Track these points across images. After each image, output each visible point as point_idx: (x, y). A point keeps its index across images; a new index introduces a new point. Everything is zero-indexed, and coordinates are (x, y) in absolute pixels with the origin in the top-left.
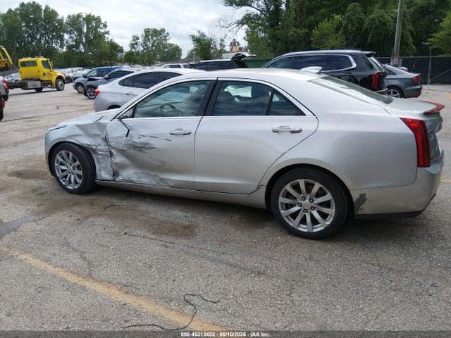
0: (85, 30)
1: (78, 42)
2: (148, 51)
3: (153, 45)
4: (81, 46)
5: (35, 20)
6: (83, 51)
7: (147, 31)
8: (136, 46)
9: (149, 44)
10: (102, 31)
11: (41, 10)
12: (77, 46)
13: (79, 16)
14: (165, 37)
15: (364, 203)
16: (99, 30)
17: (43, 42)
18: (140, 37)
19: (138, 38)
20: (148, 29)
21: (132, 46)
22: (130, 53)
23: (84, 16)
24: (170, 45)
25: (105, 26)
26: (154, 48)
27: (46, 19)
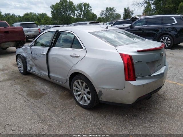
0: (83, 9)
1: (80, 14)
2: (107, 17)
3: (109, 14)
4: (81, 16)
5: (65, 6)
6: (82, 17)
7: (107, 9)
8: (102, 15)
9: (107, 14)
10: (89, 9)
11: (67, 2)
12: (80, 16)
13: (81, 4)
14: (114, 11)
15: (101, 95)
16: (88, 9)
17: (68, 14)
18: (104, 11)
19: (103, 12)
20: (108, 8)
21: (101, 15)
22: (100, 18)
23: (83, 4)
24: (117, 14)
25: (91, 7)
26: (109, 15)
27: (69, 5)
